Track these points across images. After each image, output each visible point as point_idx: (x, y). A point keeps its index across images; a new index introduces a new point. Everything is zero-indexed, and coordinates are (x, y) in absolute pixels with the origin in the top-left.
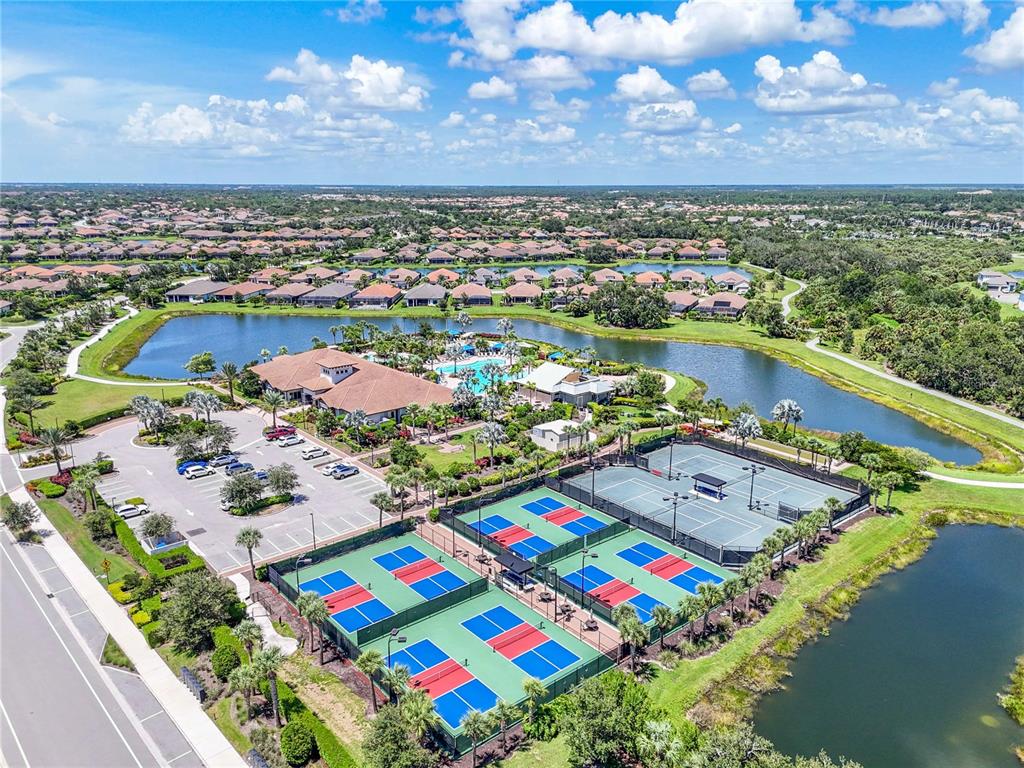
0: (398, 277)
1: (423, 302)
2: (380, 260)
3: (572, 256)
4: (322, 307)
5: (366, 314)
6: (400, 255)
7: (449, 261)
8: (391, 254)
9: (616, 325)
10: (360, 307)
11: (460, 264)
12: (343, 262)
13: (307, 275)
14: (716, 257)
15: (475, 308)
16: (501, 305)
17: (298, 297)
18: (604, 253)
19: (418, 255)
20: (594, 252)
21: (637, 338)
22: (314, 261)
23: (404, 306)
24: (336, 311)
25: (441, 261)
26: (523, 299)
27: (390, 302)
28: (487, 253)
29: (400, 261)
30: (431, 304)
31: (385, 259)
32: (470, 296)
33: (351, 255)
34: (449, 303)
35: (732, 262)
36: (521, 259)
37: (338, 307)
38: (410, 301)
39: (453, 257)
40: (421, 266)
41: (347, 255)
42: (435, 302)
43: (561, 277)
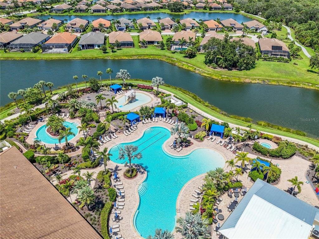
0: (75, 24)
1: (91, 46)
2: (67, 10)
3: (161, 8)
4: (24, 51)
5: (54, 57)
6: (77, 7)
7: (103, 11)
8: (73, 6)
9: (221, 67)
10: (50, 51)
11: (109, 13)
12: (47, 11)
13: (21, 24)
14: (227, 8)
15: (125, 50)
16: (140, 47)
17: (9, 43)
18: (179, 7)
19: (87, 7)
20: (174, 6)
21: (242, 81)
22: (32, 11)
23: (79, 49)
24: (33, 55)
25: (99, 11)
26: (151, 43)
27: (70, 47)
28: (122, 6)
29: (78, 11)
30: (96, 48)
31: (70, 10)
32: (120, 41)
33: (52, 7)
34: (107, 46)
35: (236, 12)
36: (138, 10)
37: (35, 51)
38: (83, 46)
39: (104, 8)
40: (88, 14)
41: (50, 7)
42: (99, 46)
43: (167, 24)
